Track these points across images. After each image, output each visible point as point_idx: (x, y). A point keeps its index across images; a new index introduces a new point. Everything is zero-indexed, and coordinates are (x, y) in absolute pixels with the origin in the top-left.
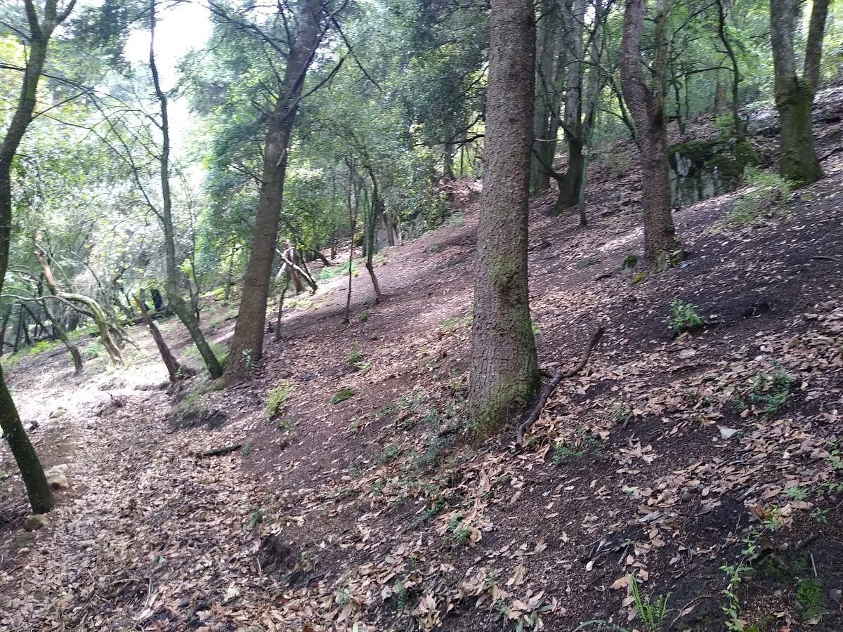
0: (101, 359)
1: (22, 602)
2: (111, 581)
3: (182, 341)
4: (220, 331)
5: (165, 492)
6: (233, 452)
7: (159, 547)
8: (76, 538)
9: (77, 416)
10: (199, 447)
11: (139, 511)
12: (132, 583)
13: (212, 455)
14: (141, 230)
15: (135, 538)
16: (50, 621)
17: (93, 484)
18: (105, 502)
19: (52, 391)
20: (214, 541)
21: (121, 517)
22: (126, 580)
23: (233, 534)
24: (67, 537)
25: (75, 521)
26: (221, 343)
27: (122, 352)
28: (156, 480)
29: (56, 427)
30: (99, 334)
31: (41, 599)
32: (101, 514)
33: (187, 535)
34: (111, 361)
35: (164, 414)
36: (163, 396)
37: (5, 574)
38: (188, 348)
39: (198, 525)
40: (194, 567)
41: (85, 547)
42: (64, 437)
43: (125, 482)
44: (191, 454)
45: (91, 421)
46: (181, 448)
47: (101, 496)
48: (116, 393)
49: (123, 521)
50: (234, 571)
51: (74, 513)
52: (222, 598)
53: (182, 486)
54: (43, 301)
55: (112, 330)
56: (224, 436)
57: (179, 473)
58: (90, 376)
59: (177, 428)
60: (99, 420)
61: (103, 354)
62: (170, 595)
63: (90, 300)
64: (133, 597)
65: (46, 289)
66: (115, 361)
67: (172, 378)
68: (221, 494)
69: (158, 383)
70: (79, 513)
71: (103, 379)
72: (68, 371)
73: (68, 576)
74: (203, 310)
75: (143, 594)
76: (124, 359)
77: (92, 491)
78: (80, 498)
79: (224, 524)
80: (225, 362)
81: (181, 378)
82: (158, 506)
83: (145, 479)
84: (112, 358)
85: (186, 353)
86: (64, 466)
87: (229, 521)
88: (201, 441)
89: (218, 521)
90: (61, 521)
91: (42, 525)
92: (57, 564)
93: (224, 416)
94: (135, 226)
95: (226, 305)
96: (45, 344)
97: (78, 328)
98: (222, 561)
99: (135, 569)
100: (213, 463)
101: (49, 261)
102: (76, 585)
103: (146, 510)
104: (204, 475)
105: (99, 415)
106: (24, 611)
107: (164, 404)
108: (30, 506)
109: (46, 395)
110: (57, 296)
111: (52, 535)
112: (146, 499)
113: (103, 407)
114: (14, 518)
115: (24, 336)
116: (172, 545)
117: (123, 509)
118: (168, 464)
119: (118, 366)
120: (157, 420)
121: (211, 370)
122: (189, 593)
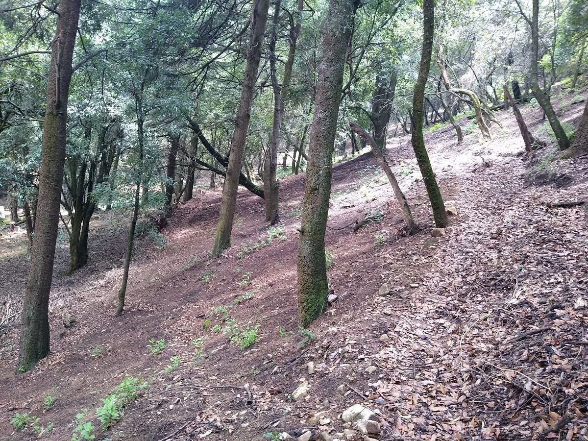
0: (475, 134)
1: (433, 276)
2: (488, 276)
3: (534, 121)
4: (567, 113)
5: (523, 227)
6: (577, 206)
7: (521, 262)
8: (462, 246)
9: (459, 171)
10: (549, 199)
11: (504, 237)
12: (502, 280)
13: (559, 206)
14: (512, 36)
15: (502, 253)
16: (449, 290)
17: (471, 215)
18: (480, 227)
19: (443, 155)
20: (563, 266)
21: (491, 239)
22: (498, 278)
23: (580, 264)
24: (457, 244)
25: (461, 236)
26: (568, 122)
27: (489, 129)
28: (516, 218)
29: (447, 177)
30: (474, 117)
31: (444, 277)
32: (478, 234)
33: (542, 258)
34: (482, 136)
35: (520, 174)
36: (519, 161)
37: (423, 258)
38: (540, 127)
39: (550, 253)
40: (549, 280)
41: (468, 253)
42: (453, 184)
43: (493, 216)
44: (543, 204)
45: (469, 175)
46: (535, 199)
47: (477, 223)
48: (486, 158)
49: (494, 241)
50: (582, 289)
51: (461, 231)
52: (573, 305)
53: (536, 225)
54: (440, 94)
55: (484, 114)
56: (570, 193)
57: (533, 215)
58: (467, 145)
59: (530, 185)
60: (474, 175)
61: (477, 131)
62: (531, 293)
63: (471, 93)
64: (503, 289)
65: (443, 86)
66: (485, 136)
67: (527, 149)
68: (568, 235)
69: (516, 152)
70: (463, 231)
71: (477, 148)
72: (453, 143)
73: (458, 268)
74: (552, 97)
75: (510, 289)
76: (491, 134)
77: (471, 219)
78: (464, 222)
79: (571, 256)
80: (572, 137)
81: (535, 148)
82: (518, 235)
83: (508, 216)
84: (483, 133)
85: (538, 130)
86: (453, 202)
87: (575, 255)
88: (550, 195)
89: (566, 253)
90: (453, 234)
91: (442, 235)
92: (452, 259)
93: (570, 179)
94: (507, 33)
95: (572, 92)
96: (438, 125)
97: (458, 114)
98: (571, 280)
99: (504, 272)
100: (560, 212)
101: (446, 66)
102: (464, 274)
103: (509, 237)
104: (553, 220)
105: (474, 171)
106: (434, 280)
107: (520, 167)
108: (434, 222)
109: (440, 157)
110: (450, 91)
111: (448, 241)
112: (509, 229)
113: (477, 167)
114: (425, 228)
115: (425, 120)
116: (531, 262)
117: (492, 233)
118: (525, 208)
119: (486, 139)
120: (515, 178)
121: (560, 143)
122: (546, 295)
